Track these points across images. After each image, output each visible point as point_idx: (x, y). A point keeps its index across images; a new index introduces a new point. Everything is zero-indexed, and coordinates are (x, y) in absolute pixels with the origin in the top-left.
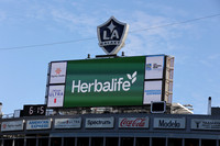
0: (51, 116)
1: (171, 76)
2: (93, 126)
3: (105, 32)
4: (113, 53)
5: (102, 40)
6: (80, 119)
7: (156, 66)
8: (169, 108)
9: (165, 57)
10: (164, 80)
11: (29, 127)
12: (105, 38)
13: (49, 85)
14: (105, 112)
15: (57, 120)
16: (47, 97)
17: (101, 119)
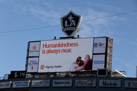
0: (29, 79)
1: (111, 51)
2: (58, 85)
3: (66, 22)
4: (72, 35)
5: (64, 27)
6: (49, 81)
7: (100, 45)
8: (109, 73)
9: (107, 38)
10: (106, 54)
11: (14, 86)
12: (66, 25)
13: (28, 57)
14: (66, 76)
15: (33, 81)
16: (27, 66)
17: (63, 81)
